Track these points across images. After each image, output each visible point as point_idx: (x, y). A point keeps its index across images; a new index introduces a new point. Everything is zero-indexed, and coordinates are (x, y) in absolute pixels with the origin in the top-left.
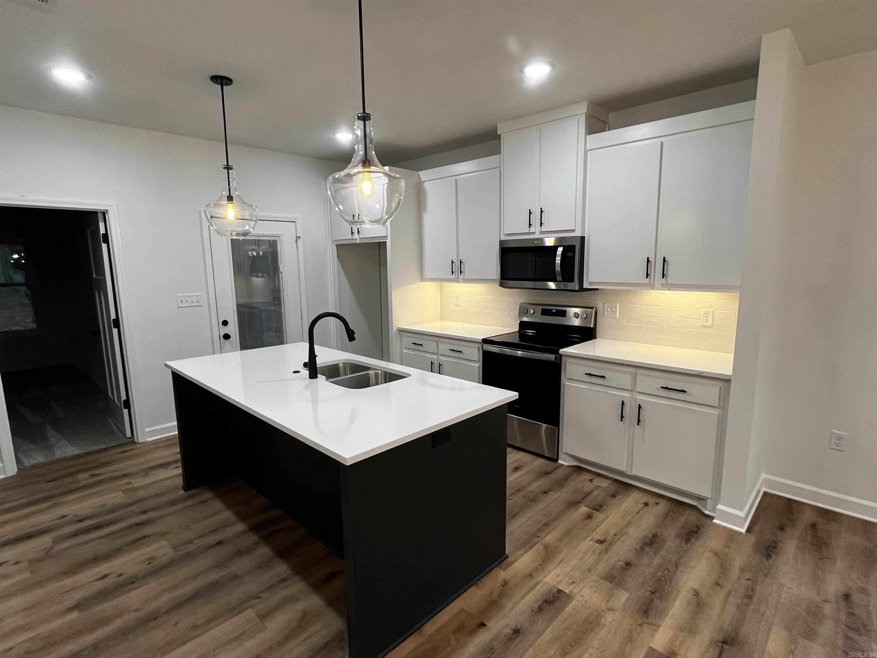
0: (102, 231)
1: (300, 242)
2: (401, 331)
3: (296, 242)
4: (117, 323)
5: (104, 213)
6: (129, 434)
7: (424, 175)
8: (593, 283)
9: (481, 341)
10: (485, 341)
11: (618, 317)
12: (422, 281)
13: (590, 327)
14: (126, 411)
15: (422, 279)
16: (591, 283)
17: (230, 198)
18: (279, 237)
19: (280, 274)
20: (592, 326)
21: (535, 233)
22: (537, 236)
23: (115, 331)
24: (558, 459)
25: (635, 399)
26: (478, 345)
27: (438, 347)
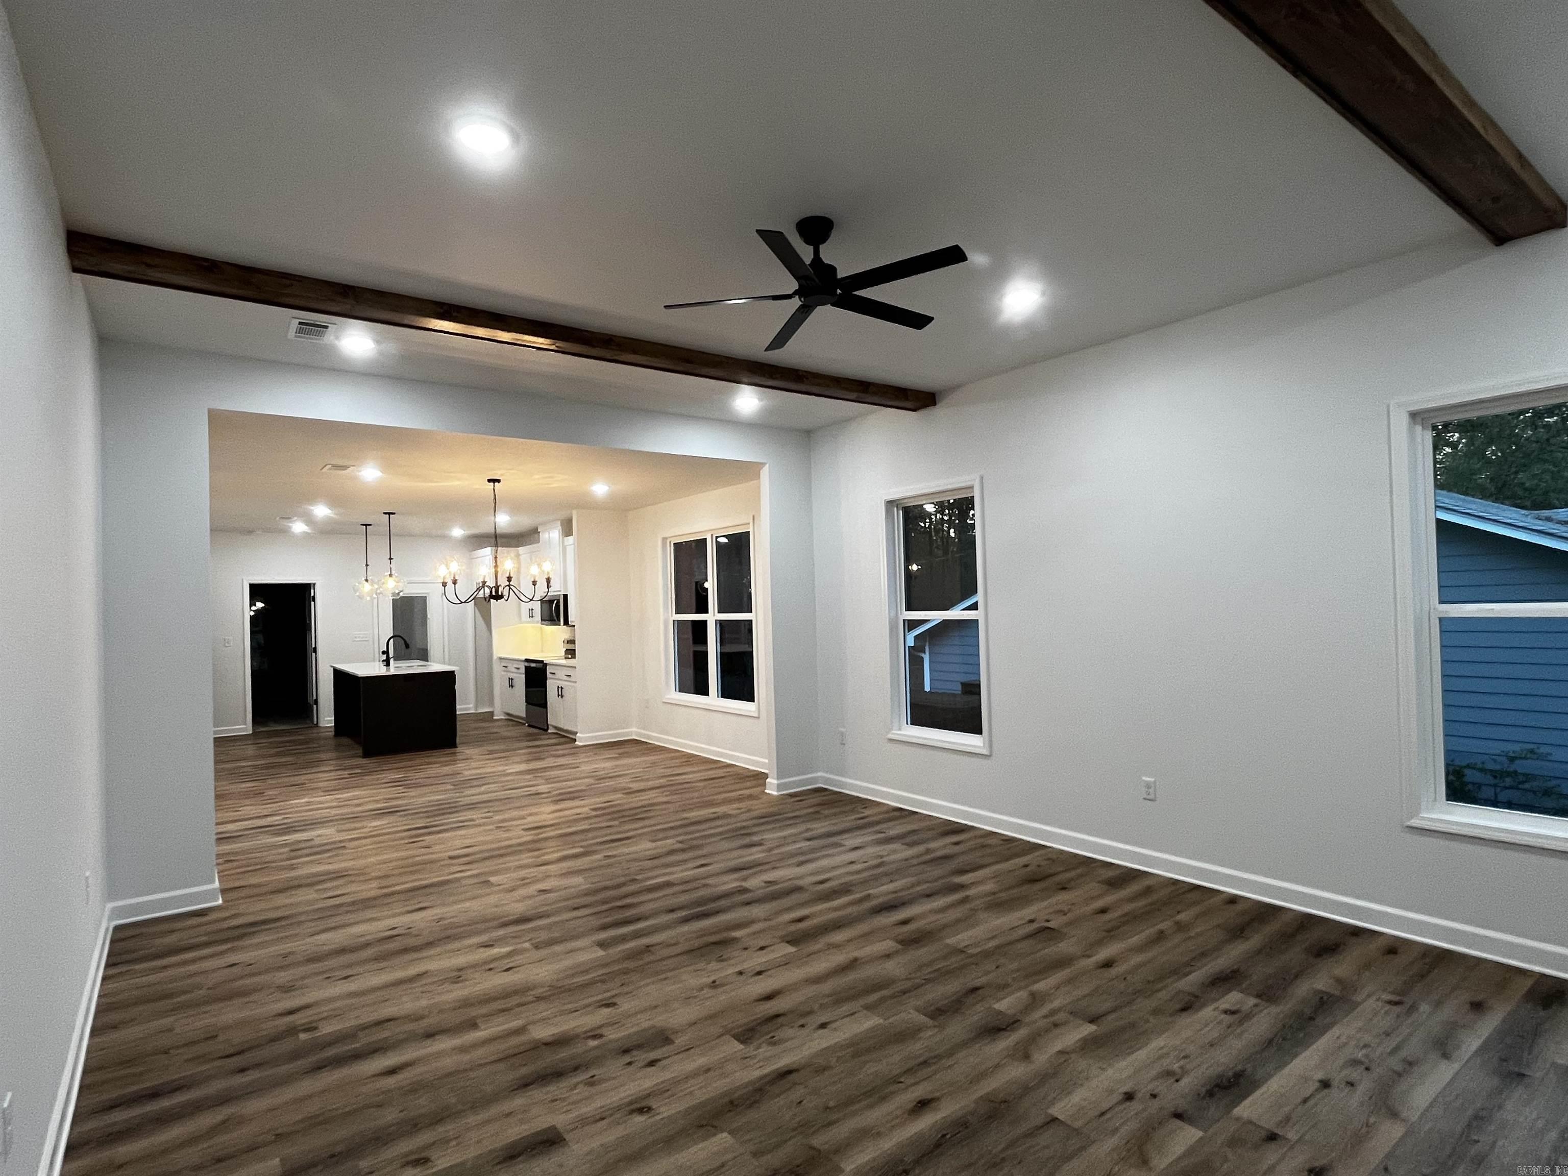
0: (312, 595)
2: (501, 659)
4: (315, 650)
5: (314, 584)
6: (315, 722)
9: (524, 660)
10: (527, 660)
14: (315, 706)
17: (367, 580)
18: (428, 594)
19: (428, 620)
21: (550, 591)
23: (314, 654)
24: (548, 729)
25: (561, 683)
26: (523, 663)
27: (511, 667)
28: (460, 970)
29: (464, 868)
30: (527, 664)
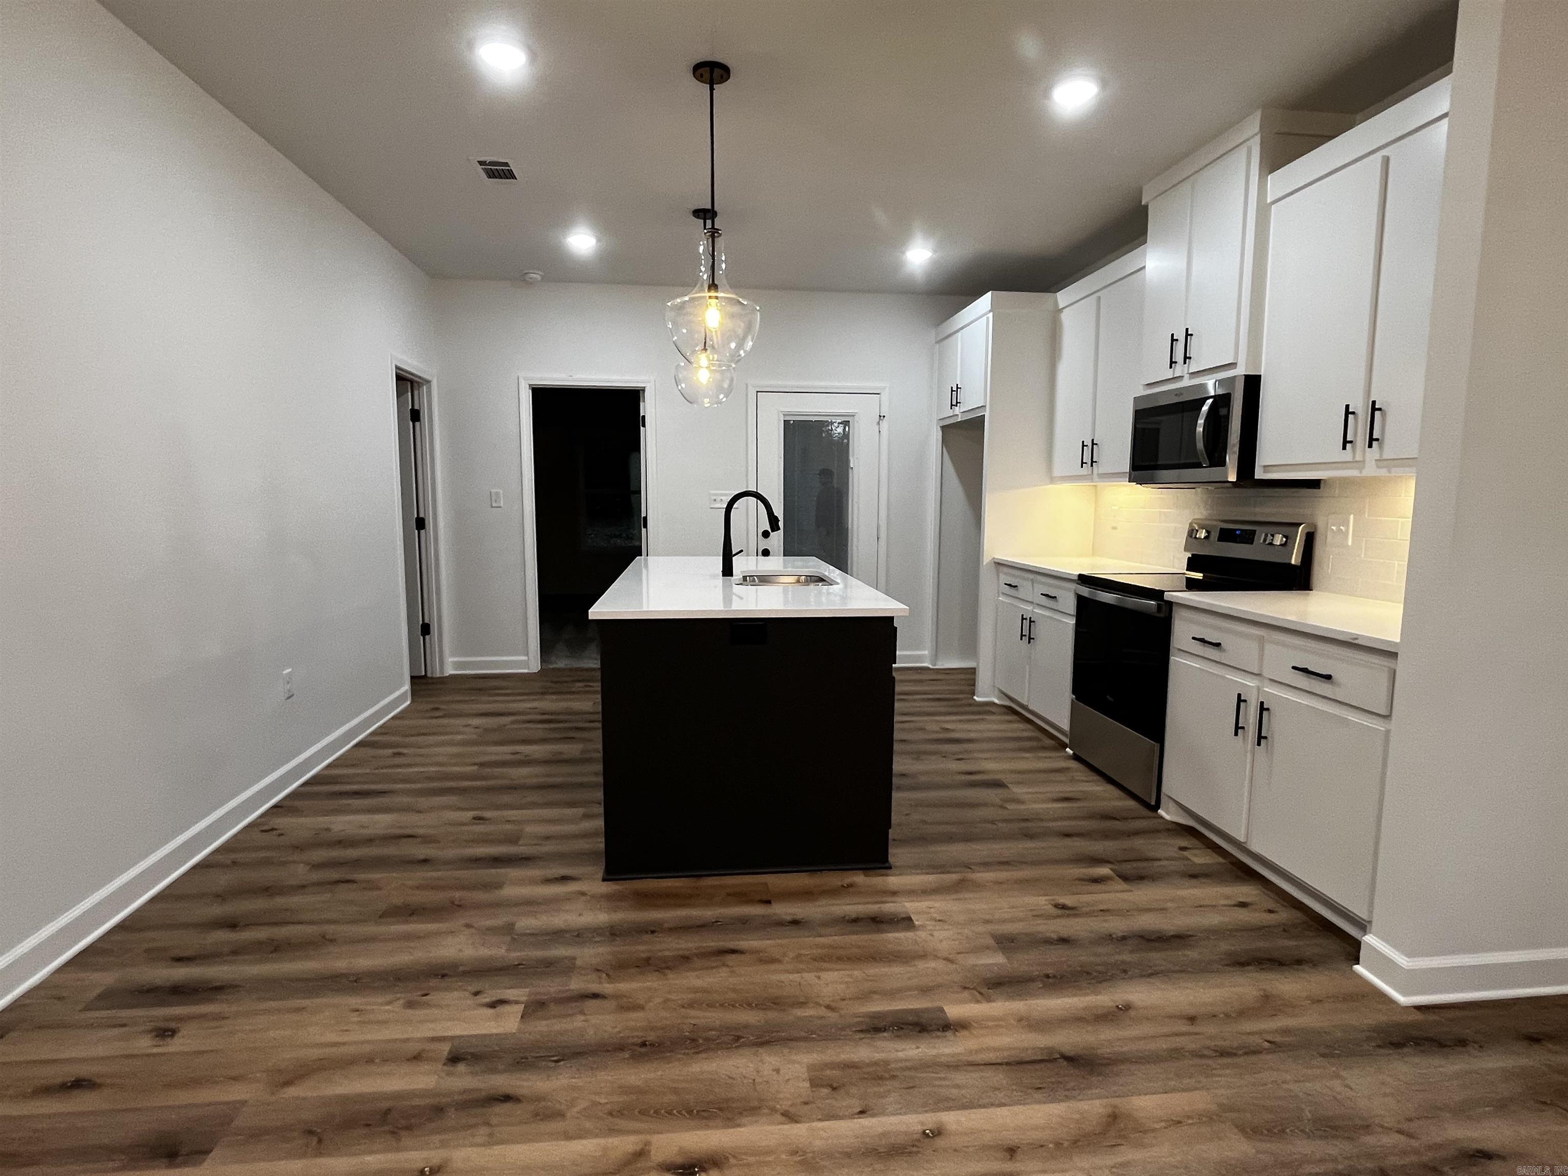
0: (641, 412)
1: (885, 424)
2: (999, 564)
3: (879, 423)
5: (644, 391)
7: (1063, 297)
8: (1270, 468)
9: (1076, 578)
10: (1084, 580)
11: (1350, 543)
12: (1051, 483)
13: (1290, 564)
15: (1052, 480)
16: (1266, 468)
18: (853, 416)
19: (850, 471)
20: (1293, 562)
21: (1183, 377)
22: (1186, 382)
24: (1157, 806)
25: (1253, 691)
26: (1073, 586)
27: (1031, 591)
30: (1085, 591)
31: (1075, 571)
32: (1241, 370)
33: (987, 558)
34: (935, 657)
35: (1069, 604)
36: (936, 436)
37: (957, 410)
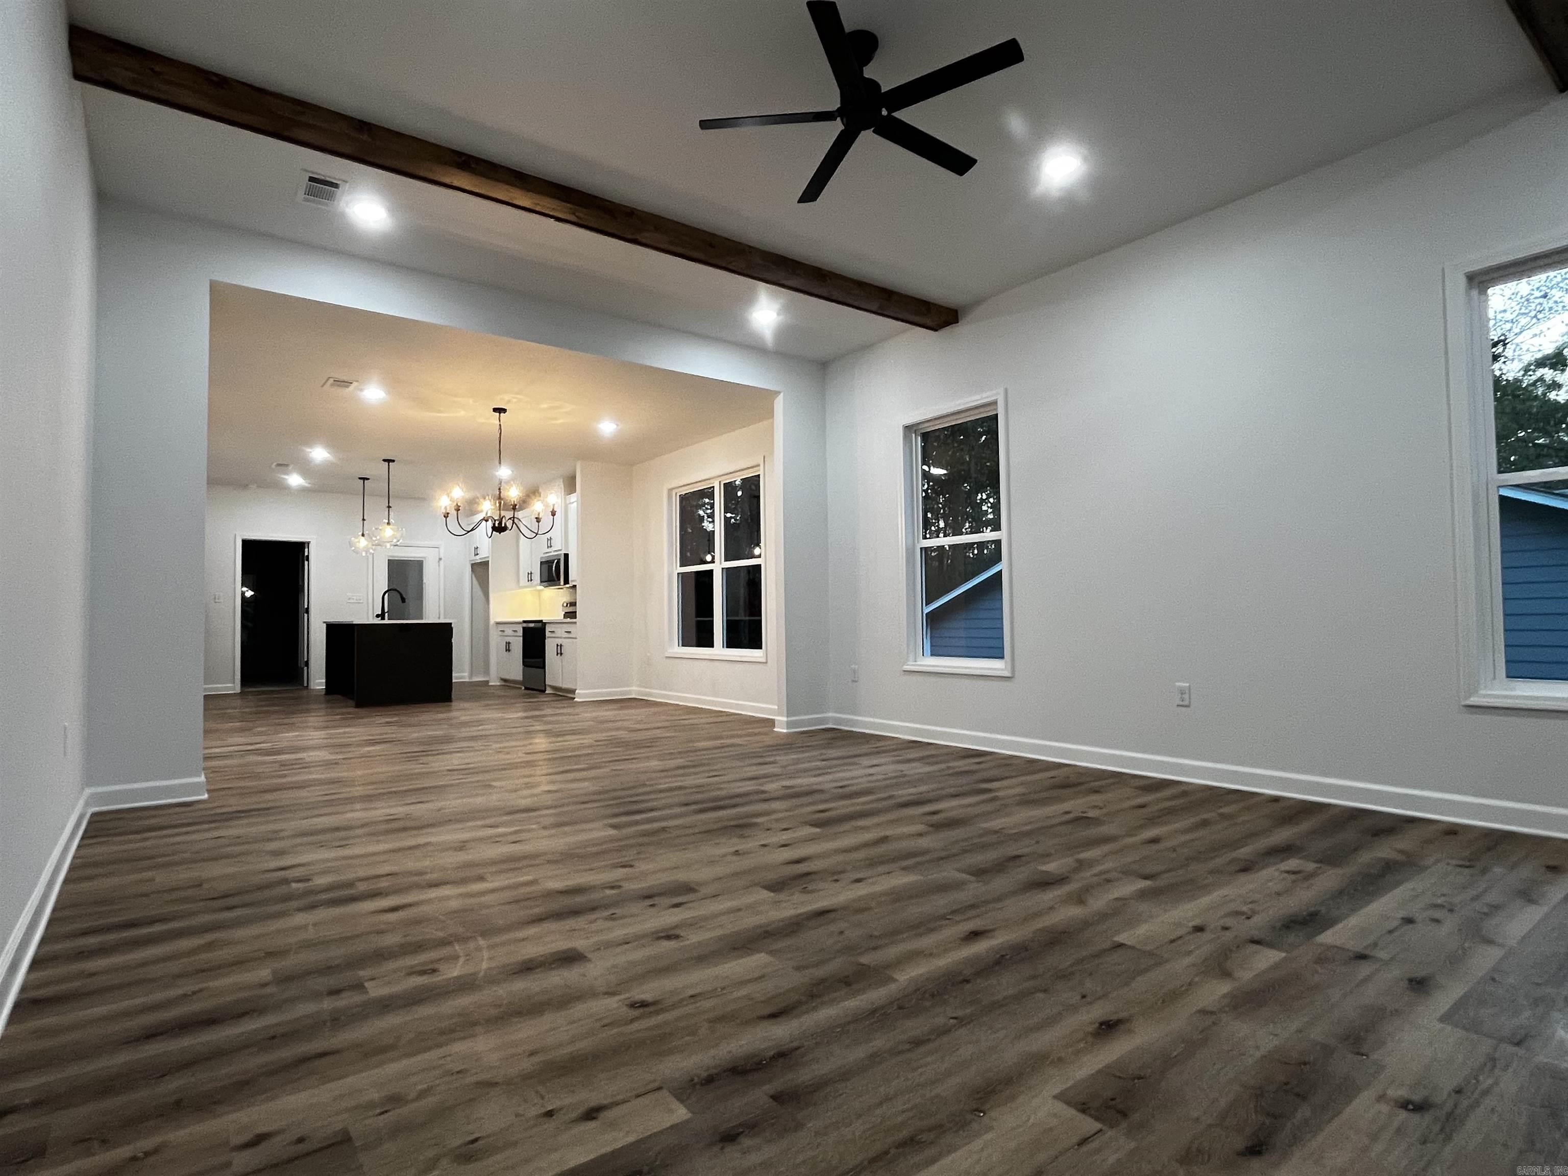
0: (306, 554)
1: (442, 562)
2: (498, 623)
3: (439, 562)
4: (308, 611)
5: (308, 543)
6: (305, 685)
9: (522, 622)
10: (525, 622)
14: (306, 668)
15: (521, 588)
18: (425, 558)
19: (424, 584)
21: (551, 552)
22: (552, 554)
23: (306, 615)
24: (546, 690)
25: (559, 641)
26: (520, 625)
27: (509, 631)
28: (464, 842)
29: (465, 777)
30: (525, 625)
31: (521, 620)
32: (563, 552)
33: (492, 621)
34: (471, 675)
35: (520, 633)
36: (469, 568)
37: (478, 557)
